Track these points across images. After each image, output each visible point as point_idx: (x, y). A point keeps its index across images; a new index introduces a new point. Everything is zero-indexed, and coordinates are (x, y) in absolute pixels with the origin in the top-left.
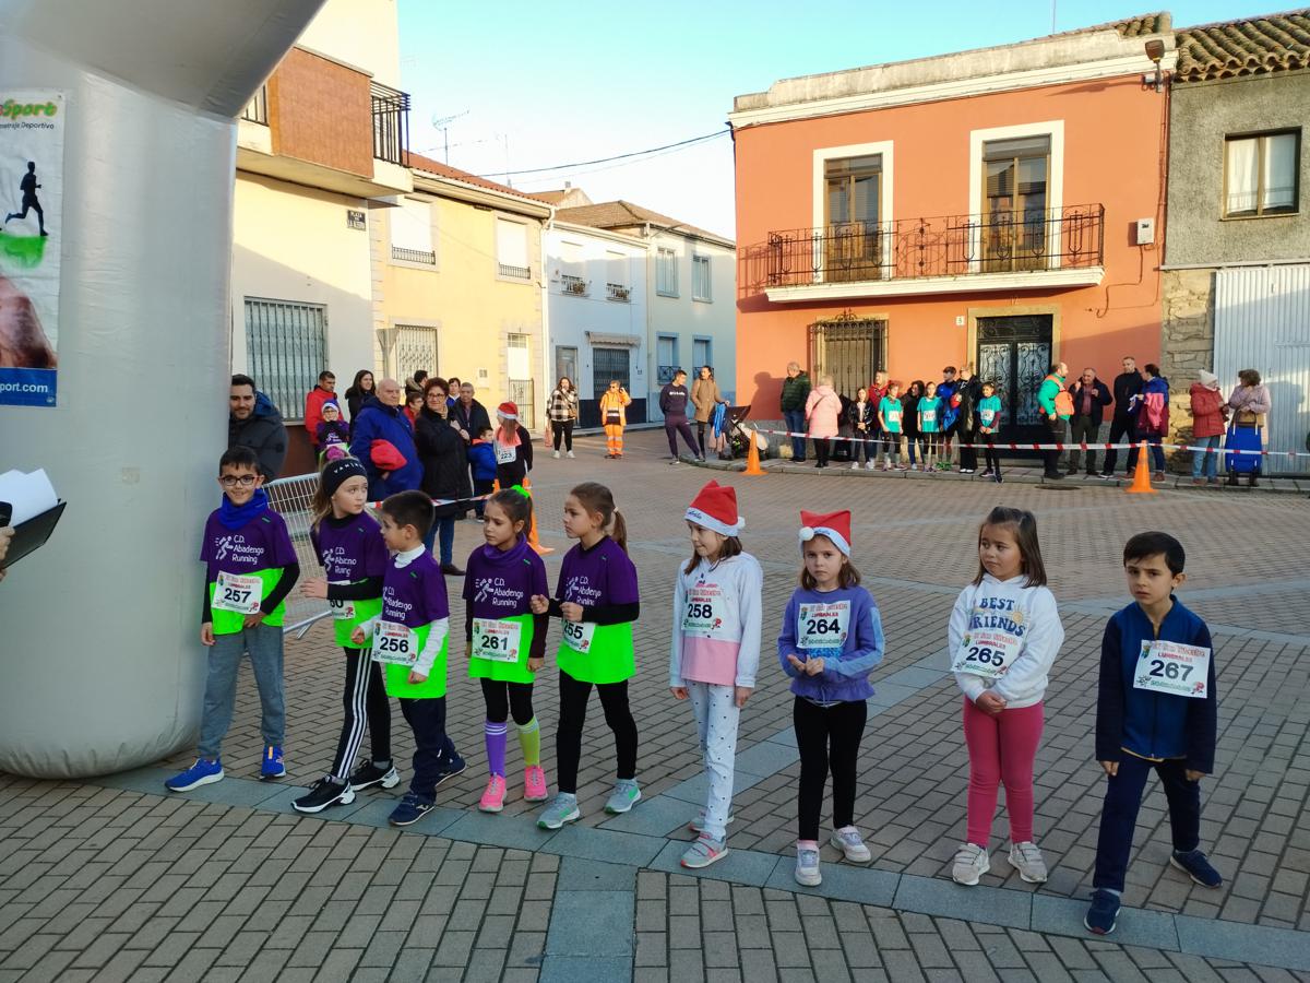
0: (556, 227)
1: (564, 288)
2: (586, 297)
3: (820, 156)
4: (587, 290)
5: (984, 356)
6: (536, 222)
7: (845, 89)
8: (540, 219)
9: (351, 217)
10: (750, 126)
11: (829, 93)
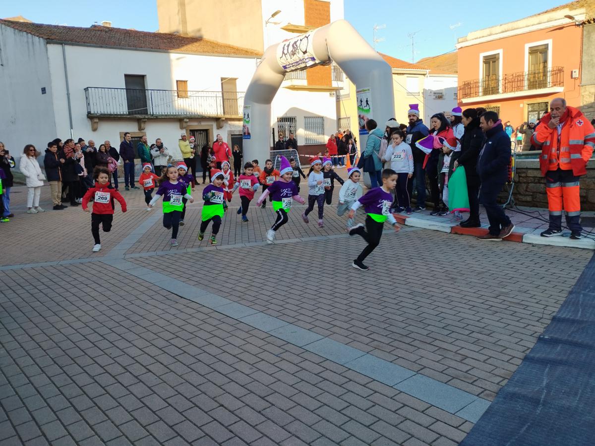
0: (430, 76)
1: (434, 97)
2: (444, 99)
3: (482, 55)
4: (444, 97)
5: (530, 116)
6: (423, 76)
7: (489, 33)
8: (424, 75)
9: (330, 94)
10: (462, 48)
11: (484, 35)
